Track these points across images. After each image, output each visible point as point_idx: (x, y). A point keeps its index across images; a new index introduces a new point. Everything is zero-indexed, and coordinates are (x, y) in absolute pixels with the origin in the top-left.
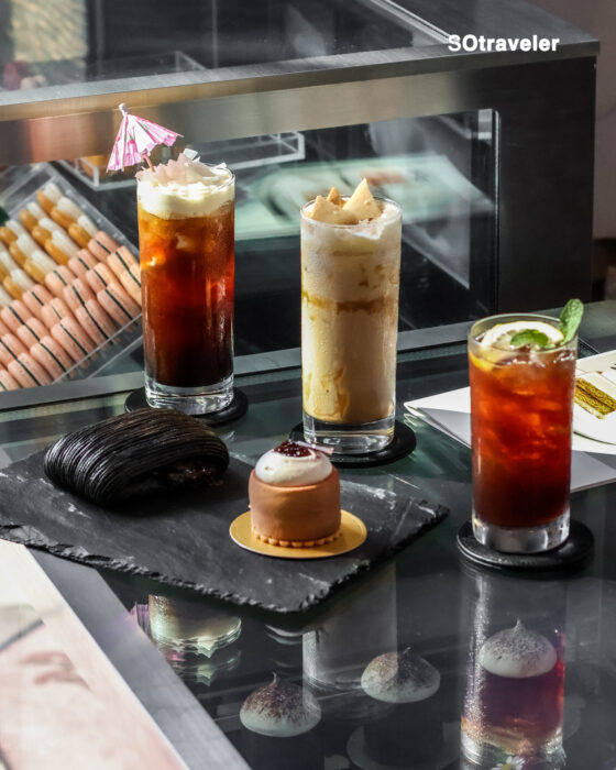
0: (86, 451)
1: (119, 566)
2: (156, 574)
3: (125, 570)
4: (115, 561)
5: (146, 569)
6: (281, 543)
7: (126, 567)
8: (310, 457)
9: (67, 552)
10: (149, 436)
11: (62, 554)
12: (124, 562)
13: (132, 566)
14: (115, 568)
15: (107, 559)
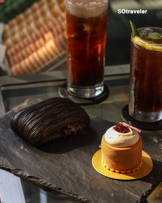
0: (28, 121)
1: (43, 183)
2: (60, 189)
3: (46, 185)
4: (41, 180)
5: (55, 186)
6: (116, 171)
7: (46, 184)
8: (130, 133)
9: (20, 173)
10: (56, 114)
11: (17, 174)
12: (45, 181)
13: (49, 183)
14: (41, 183)
15: (38, 178)
